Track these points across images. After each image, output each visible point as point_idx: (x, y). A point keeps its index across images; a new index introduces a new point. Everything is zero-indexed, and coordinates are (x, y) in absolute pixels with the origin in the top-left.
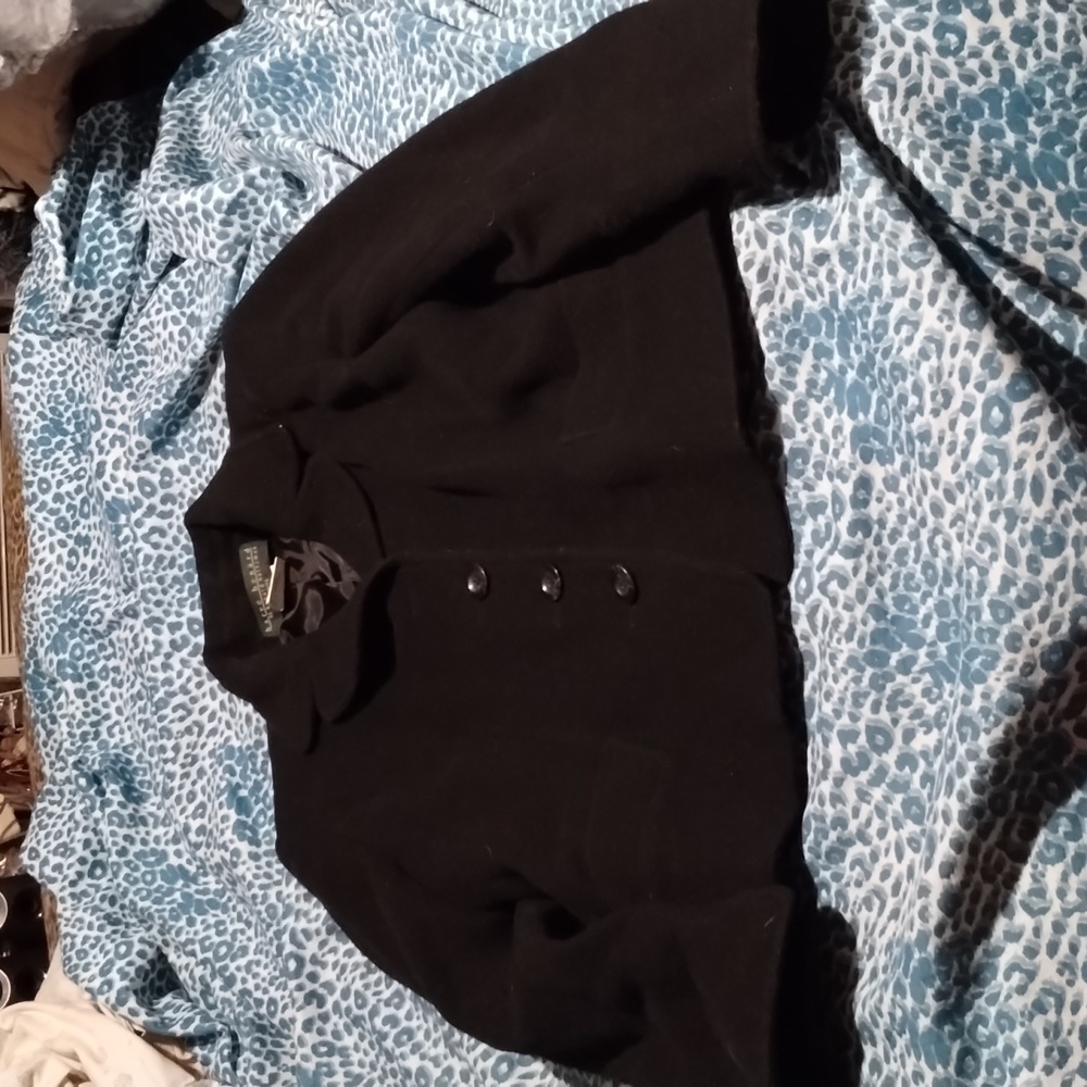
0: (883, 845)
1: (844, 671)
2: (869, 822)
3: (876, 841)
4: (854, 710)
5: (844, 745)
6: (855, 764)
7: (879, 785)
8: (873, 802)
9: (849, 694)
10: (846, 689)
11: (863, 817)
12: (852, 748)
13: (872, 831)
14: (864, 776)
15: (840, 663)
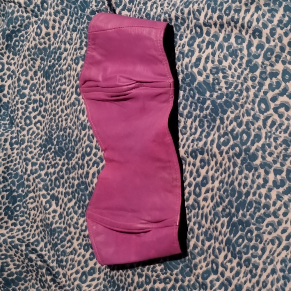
0: (285, 219)
1: (281, 145)
2: (279, 209)
3: (281, 217)
4: (283, 162)
5: (276, 175)
6: (278, 184)
7: (287, 194)
8: (283, 201)
9: (282, 155)
10: (281, 152)
11: (277, 206)
12: (279, 177)
13: (281, 213)
14: (281, 190)
15: (279, 142)
